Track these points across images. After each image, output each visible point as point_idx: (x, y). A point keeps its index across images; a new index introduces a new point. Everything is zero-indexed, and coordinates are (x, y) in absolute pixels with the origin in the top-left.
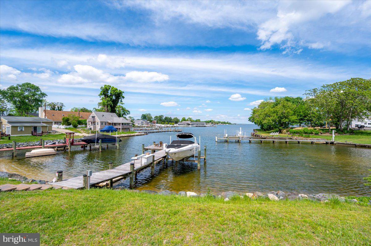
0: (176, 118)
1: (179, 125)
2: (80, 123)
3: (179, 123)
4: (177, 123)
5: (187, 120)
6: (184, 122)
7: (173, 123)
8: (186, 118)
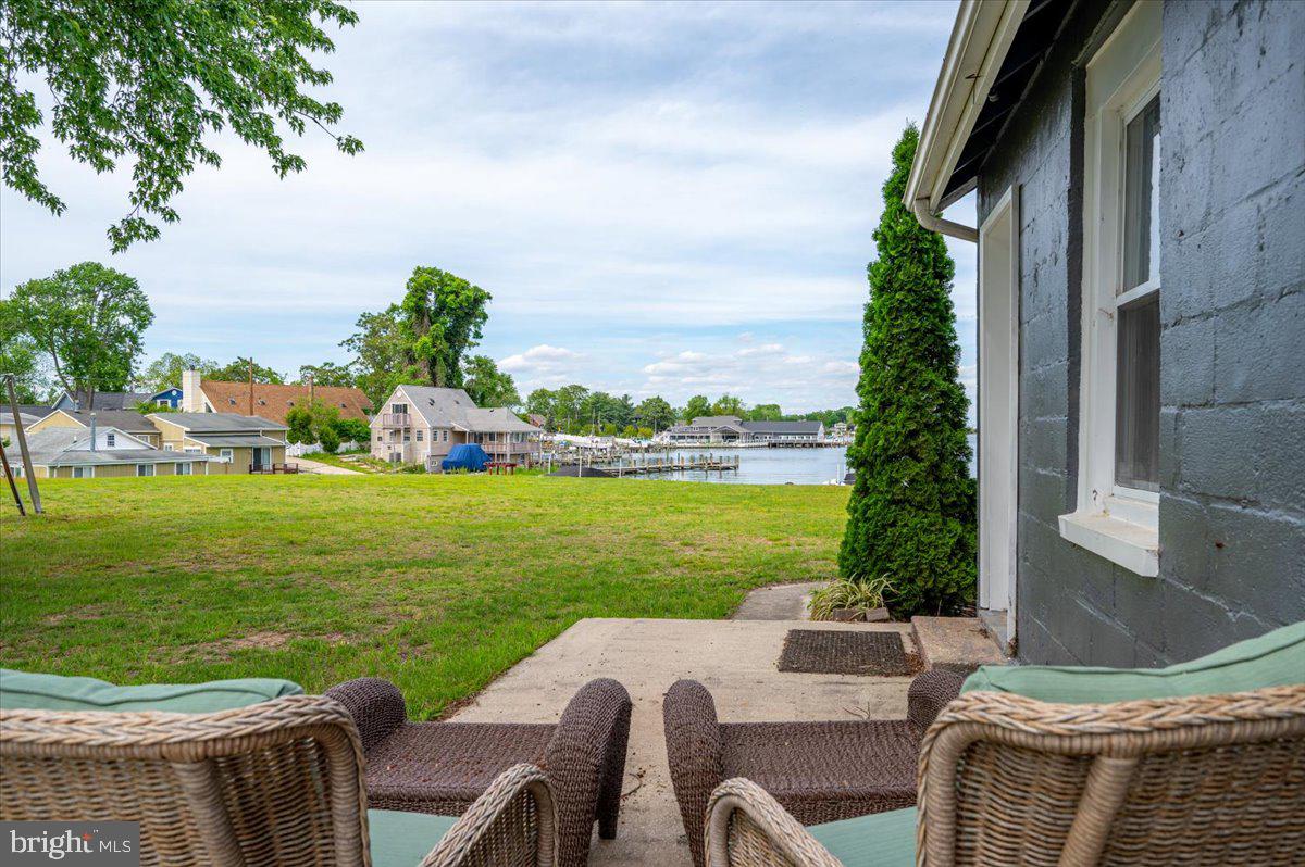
0: (659, 400)
1: (673, 437)
2: (345, 433)
3: (676, 429)
4: (664, 428)
5: (718, 412)
6: (699, 421)
7: (648, 430)
8: (712, 401)
